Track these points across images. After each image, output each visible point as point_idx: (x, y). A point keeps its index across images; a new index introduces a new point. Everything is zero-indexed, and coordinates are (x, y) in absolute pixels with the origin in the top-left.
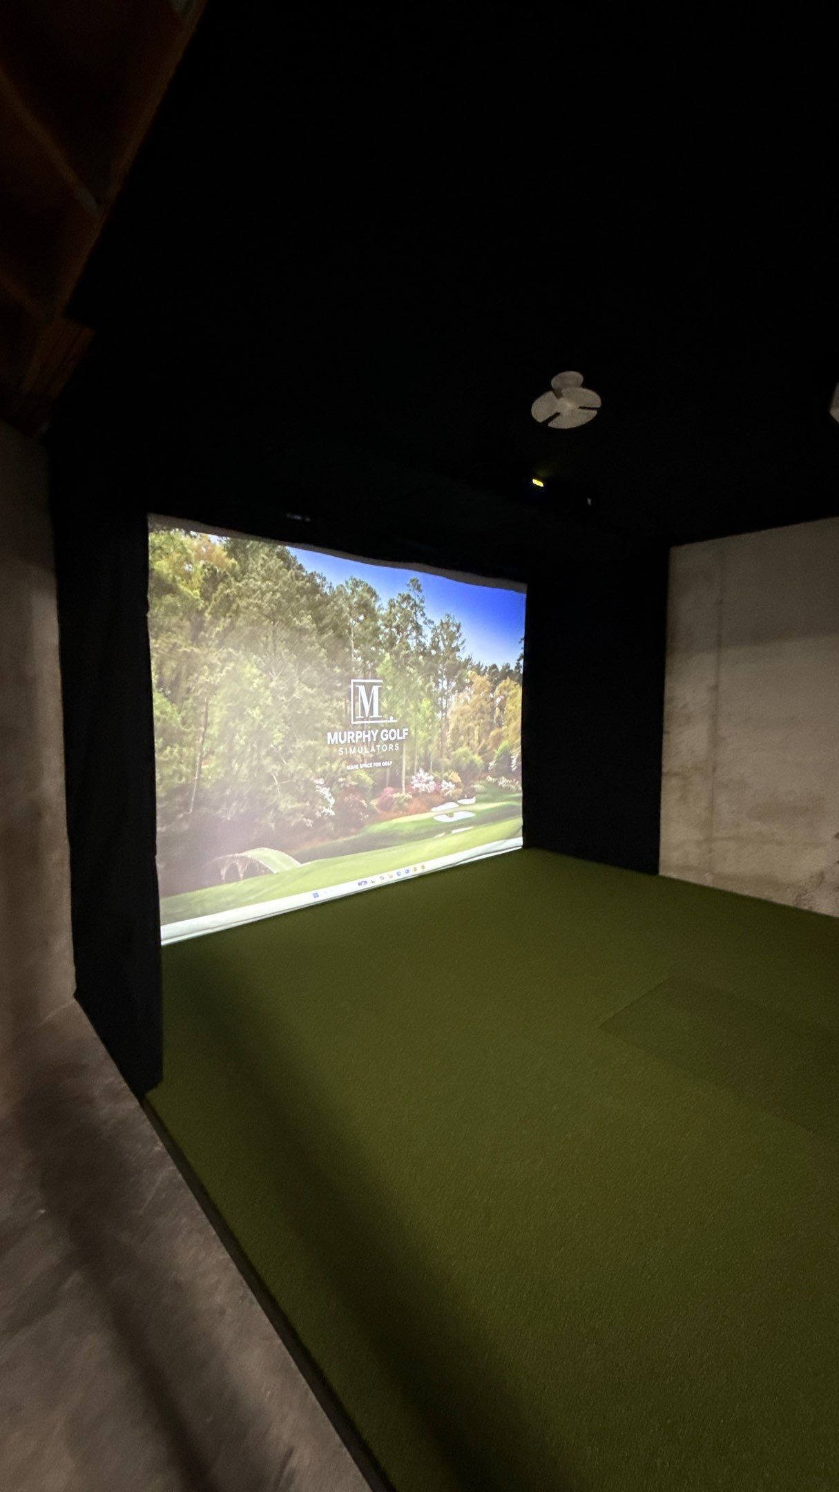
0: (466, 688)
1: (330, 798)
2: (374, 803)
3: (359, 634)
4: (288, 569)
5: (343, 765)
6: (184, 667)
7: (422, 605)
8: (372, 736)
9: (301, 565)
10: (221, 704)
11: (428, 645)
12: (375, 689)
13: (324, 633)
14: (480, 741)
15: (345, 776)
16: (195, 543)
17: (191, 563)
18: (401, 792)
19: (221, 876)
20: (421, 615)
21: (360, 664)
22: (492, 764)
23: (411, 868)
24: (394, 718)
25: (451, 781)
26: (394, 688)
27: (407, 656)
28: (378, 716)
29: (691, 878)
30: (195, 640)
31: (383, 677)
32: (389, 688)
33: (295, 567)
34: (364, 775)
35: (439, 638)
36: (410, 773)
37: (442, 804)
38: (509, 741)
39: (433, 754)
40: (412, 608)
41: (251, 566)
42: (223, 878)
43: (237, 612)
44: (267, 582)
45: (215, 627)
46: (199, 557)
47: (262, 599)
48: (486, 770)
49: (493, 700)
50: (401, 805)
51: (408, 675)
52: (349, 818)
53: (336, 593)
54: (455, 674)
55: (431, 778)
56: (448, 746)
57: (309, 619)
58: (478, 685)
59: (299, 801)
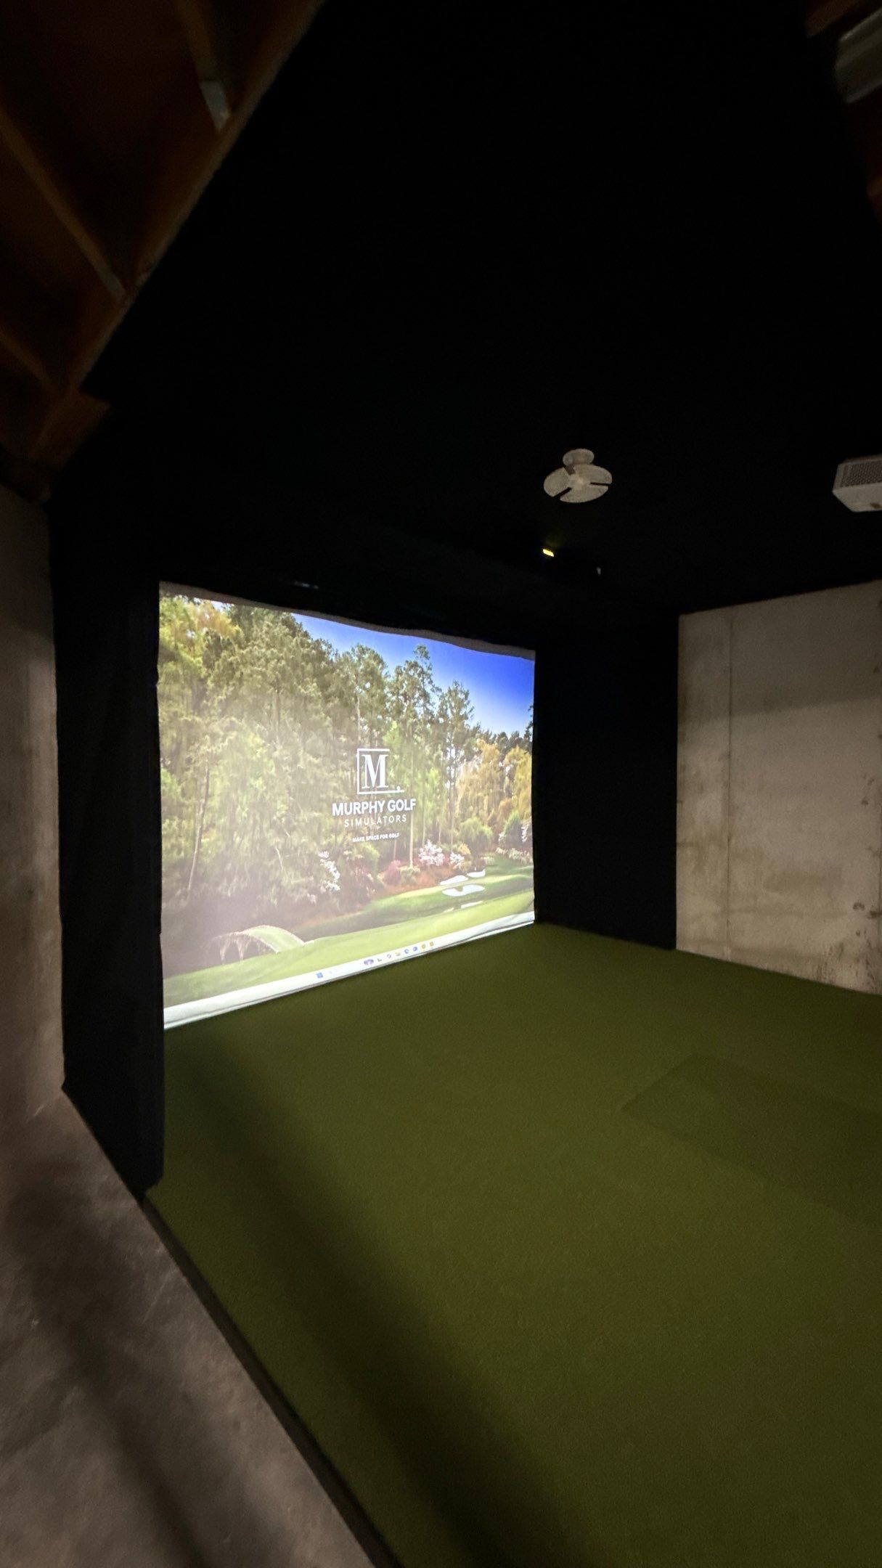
0: (475, 757)
1: (335, 872)
2: (381, 877)
3: (366, 702)
4: (294, 635)
5: (349, 837)
6: (184, 739)
7: (429, 672)
8: (378, 807)
9: (306, 632)
10: (224, 774)
11: (435, 713)
12: (382, 758)
13: (329, 701)
14: (489, 811)
15: (350, 850)
16: (199, 610)
17: (194, 630)
18: (409, 866)
19: (220, 957)
20: (429, 683)
21: (366, 733)
22: (502, 835)
23: (419, 945)
24: (402, 788)
25: (460, 853)
26: (401, 757)
27: (414, 724)
28: (385, 786)
29: (710, 952)
30: (197, 709)
31: (390, 747)
32: (396, 757)
33: (300, 634)
34: (370, 847)
35: (446, 706)
36: (419, 844)
37: (451, 877)
38: (520, 812)
39: (441, 826)
40: (419, 675)
41: (255, 632)
42: (222, 959)
43: (240, 680)
44: (273, 649)
45: (218, 695)
46: (202, 624)
47: (266, 666)
48: (496, 841)
49: (502, 769)
50: (408, 879)
51: (415, 744)
52: (354, 893)
53: (342, 661)
54: (464, 742)
55: (440, 850)
56: (457, 816)
57: (314, 687)
58: (487, 753)
59: (303, 876)
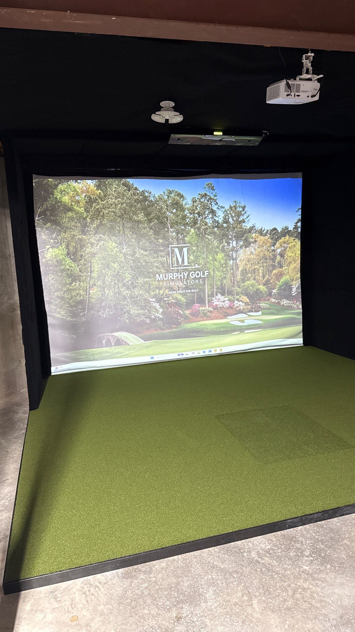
0: (252, 244)
1: (160, 308)
2: (187, 312)
3: (174, 220)
4: (129, 191)
5: (167, 291)
7: (215, 198)
8: (184, 275)
9: (136, 187)
10: (98, 262)
11: (220, 221)
12: (185, 250)
13: (151, 222)
14: (264, 277)
15: (168, 297)
16: (80, 186)
17: (79, 196)
18: (205, 307)
20: (215, 204)
21: (174, 237)
22: (274, 291)
23: (213, 350)
24: (198, 265)
25: (241, 301)
26: (197, 248)
27: (206, 229)
28: (187, 264)
30: (84, 232)
31: (190, 243)
32: (194, 248)
33: (133, 189)
34: (180, 297)
35: (229, 216)
36: (212, 295)
37: (235, 314)
38: (290, 276)
39: (227, 285)
40: (208, 201)
41: (109, 192)
42: (104, 345)
43: (103, 216)
44: (118, 199)
45: (92, 225)
46: (83, 192)
47: (115, 208)
48: (270, 294)
49: (274, 250)
50: (205, 314)
51: (207, 240)
52: (171, 319)
53: (158, 199)
54: (243, 237)
55: (227, 299)
56: (239, 280)
57: (142, 215)
58: (261, 242)
59: (141, 309)
